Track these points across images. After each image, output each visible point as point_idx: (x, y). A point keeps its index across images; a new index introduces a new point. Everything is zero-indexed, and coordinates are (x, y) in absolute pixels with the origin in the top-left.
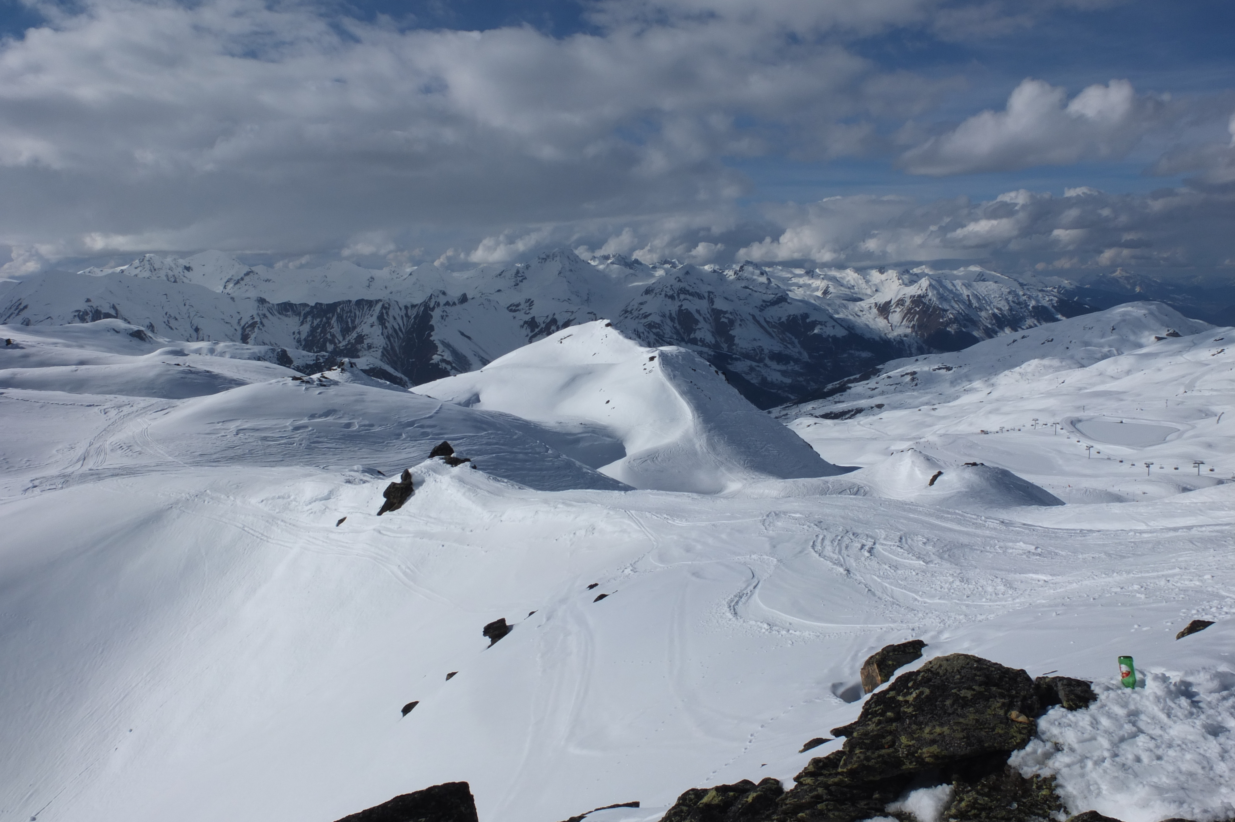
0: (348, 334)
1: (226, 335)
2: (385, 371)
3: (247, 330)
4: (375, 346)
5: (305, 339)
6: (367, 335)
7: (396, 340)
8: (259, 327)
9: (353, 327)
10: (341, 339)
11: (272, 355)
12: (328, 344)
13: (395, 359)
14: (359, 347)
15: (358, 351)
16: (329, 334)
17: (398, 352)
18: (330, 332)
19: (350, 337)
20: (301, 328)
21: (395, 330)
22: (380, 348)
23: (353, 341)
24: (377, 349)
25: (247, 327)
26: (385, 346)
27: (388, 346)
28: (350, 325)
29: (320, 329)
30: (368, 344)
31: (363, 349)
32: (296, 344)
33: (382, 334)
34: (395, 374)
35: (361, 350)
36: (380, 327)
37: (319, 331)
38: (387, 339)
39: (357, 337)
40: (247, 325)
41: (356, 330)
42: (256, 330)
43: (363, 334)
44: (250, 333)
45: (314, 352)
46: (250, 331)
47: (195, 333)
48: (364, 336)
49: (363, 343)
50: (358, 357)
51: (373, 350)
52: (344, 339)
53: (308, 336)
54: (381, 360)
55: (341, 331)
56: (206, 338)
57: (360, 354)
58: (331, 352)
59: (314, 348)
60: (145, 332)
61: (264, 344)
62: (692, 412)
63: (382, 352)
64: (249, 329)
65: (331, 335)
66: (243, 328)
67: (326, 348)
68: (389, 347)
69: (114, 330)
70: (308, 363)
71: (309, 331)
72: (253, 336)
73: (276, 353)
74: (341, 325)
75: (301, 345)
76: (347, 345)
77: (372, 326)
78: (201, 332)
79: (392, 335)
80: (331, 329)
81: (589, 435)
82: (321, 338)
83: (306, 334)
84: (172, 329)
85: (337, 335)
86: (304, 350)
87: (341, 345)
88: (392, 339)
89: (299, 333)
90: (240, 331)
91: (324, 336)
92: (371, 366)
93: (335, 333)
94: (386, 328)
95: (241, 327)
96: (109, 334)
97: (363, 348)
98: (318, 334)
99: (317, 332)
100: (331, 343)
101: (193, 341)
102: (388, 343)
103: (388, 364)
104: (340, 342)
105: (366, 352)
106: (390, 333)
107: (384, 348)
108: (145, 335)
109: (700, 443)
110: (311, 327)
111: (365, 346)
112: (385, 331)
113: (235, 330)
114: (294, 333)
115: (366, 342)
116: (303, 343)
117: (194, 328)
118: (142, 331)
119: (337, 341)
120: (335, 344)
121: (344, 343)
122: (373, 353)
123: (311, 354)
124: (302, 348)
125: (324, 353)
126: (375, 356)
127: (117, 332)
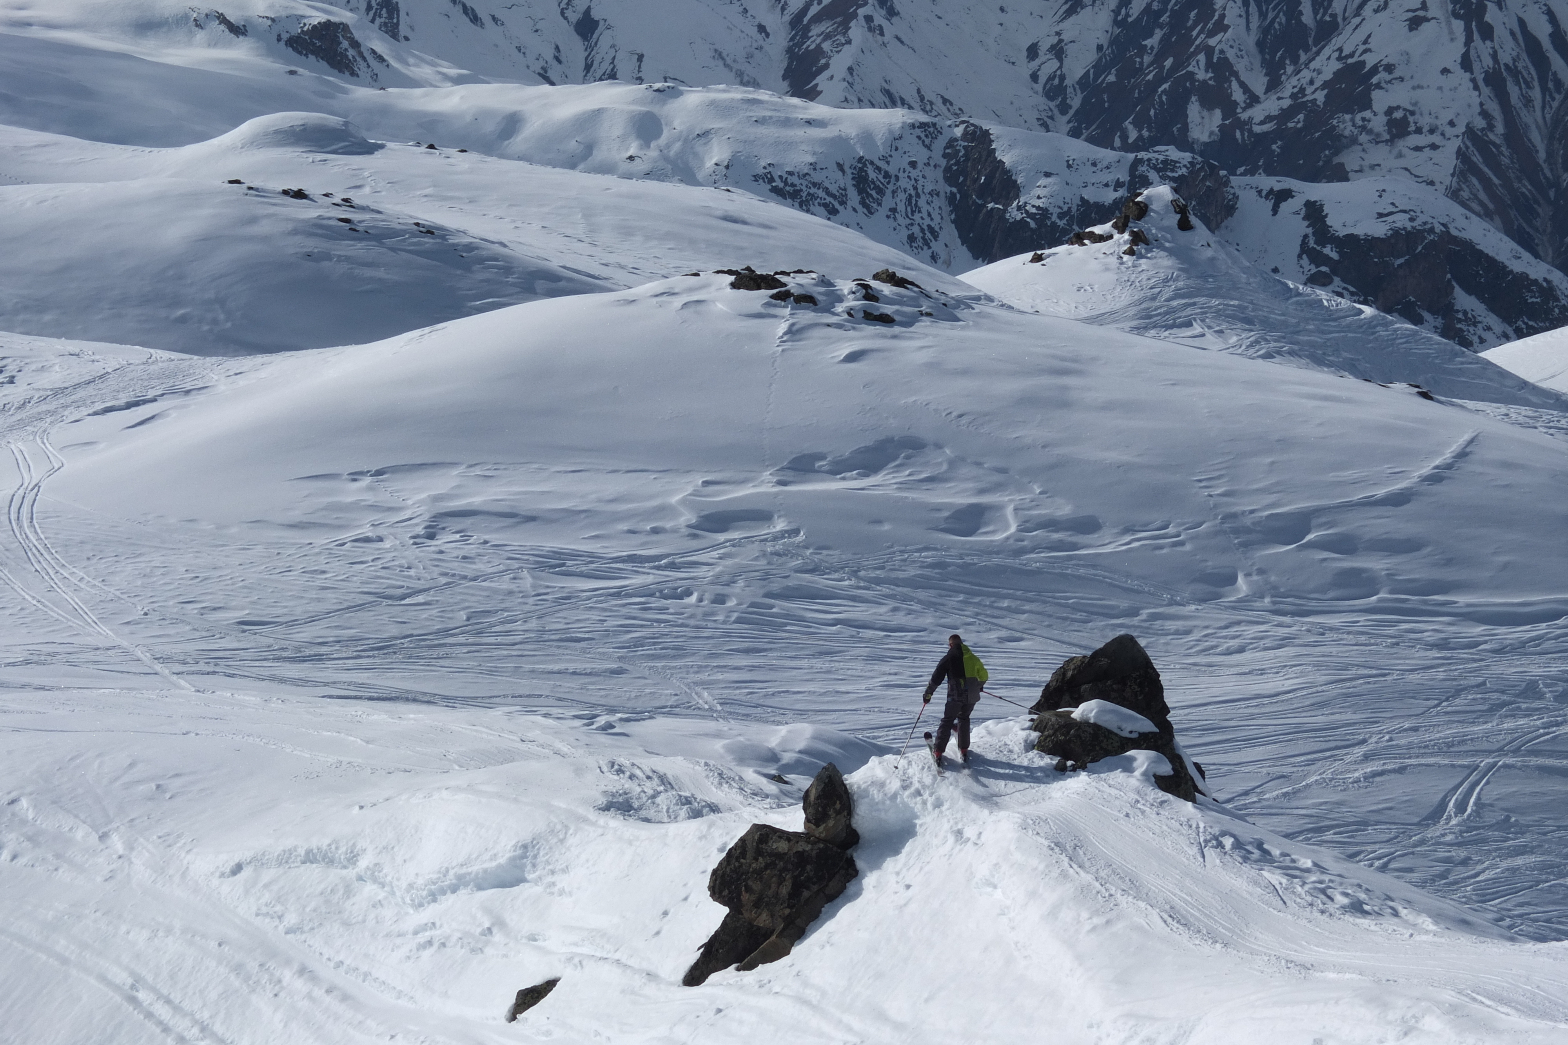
0: (1295, 60)
1: (719, 55)
2: (1469, 246)
3: (816, 30)
4: (1425, 121)
5: (1083, 83)
6: (1389, 68)
7: (1536, 94)
8: (869, 19)
9: (1320, 24)
10: (1258, 82)
11: (920, 154)
12: (1194, 110)
13: (1526, 188)
14: (1345, 124)
15: (1339, 143)
16: (1202, 57)
17: (1542, 155)
18: (1209, 51)
19: (1306, 74)
20: (1070, 28)
21: (1532, 44)
22: (1449, 132)
23: (1320, 97)
24: (1436, 139)
25: (817, 19)
26: (1480, 123)
27: (1491, 127)
28: (1307, 17)
29: (1158, 34)
30: (1390, 111)
31: (1364, 138)
32: (1041, 101)
33: (1466, 64)
34: (1517, 267)
35: (1354, 141)
36: (1458, 26)
37: (1153, 42)
38: (1486, 91)
39: (1338, 74)
40: (814, 10)
41: (1337, 42)
42: (857, 31)
43: (1370, 60)
44: (826, 46)
45: (1126, 147)
46: (827, 37)
47: (577, 40)
48: (1374, 70)
49: (1366, 104)
50: (1340, 175)
51: (1414, 140)
52: (1274, 85)
53: (1100, 68)
54: (1454, 194)
55: (1260, 44)
56: (625, 65)
57: (1350, 159)
58: (1206, 150)
59: (1128, 124)
60: (357, 35)
61: (892, 100)
63: (1461, 154)
64: (825, 26)
65: (1209, 65)
66: (796, 21)
67: (1185, 129)
68: (1500, 128)
69: (222, 19)
70: (1091, 195)
71: (1104, 41)
72: (839, 63)
73: (940, 144)
74: (1263, 15)
75: (1064, 108)
76: (1286, 114)
77: (1415, 23)
78: (604, 40)
79: (1514, 71)
80: (1211, 34)
82: (1160, 79)
83: (1091, 57)
84: (475, 19)
85: (1240, 66)
86: (1075, 133)
87: (1257, 113)
88: (1513, 91)
89: (1058, 51)
90: (780, 39)
91: (1174, 68)
92: (1401, 221)
93: (1231, 54)
94: (1487, 32)
95: (787, 18)
96: (200, 36)
97: (1363, 128)
98: (1147, 59)
99: (1143, 50)
100: (1207, 104)
101: (566, 79)
102: (1494, 108)
103: (1487, 215)
104: (1253, 100)
105: (1380, 154)
106: (1505, 57)
107: (1470, 131)
108: (355, 44)
110: (1116, 23)
111: (1378, 123)
112: (1482, 49)
113: (762, 29)
114: (1033, 52)
115: (1381, 100)
116: (1076, 102)
117: (574, 16)
118: (344, 27)
119: (1238, 95)
120: (1229, 108)
121: (1271, 105)
122: (1412, 160)
123: (1106, 155)
124: (1063, 122)
125: (1173, 153)
126: (1426, 171)
127: (237, 30)
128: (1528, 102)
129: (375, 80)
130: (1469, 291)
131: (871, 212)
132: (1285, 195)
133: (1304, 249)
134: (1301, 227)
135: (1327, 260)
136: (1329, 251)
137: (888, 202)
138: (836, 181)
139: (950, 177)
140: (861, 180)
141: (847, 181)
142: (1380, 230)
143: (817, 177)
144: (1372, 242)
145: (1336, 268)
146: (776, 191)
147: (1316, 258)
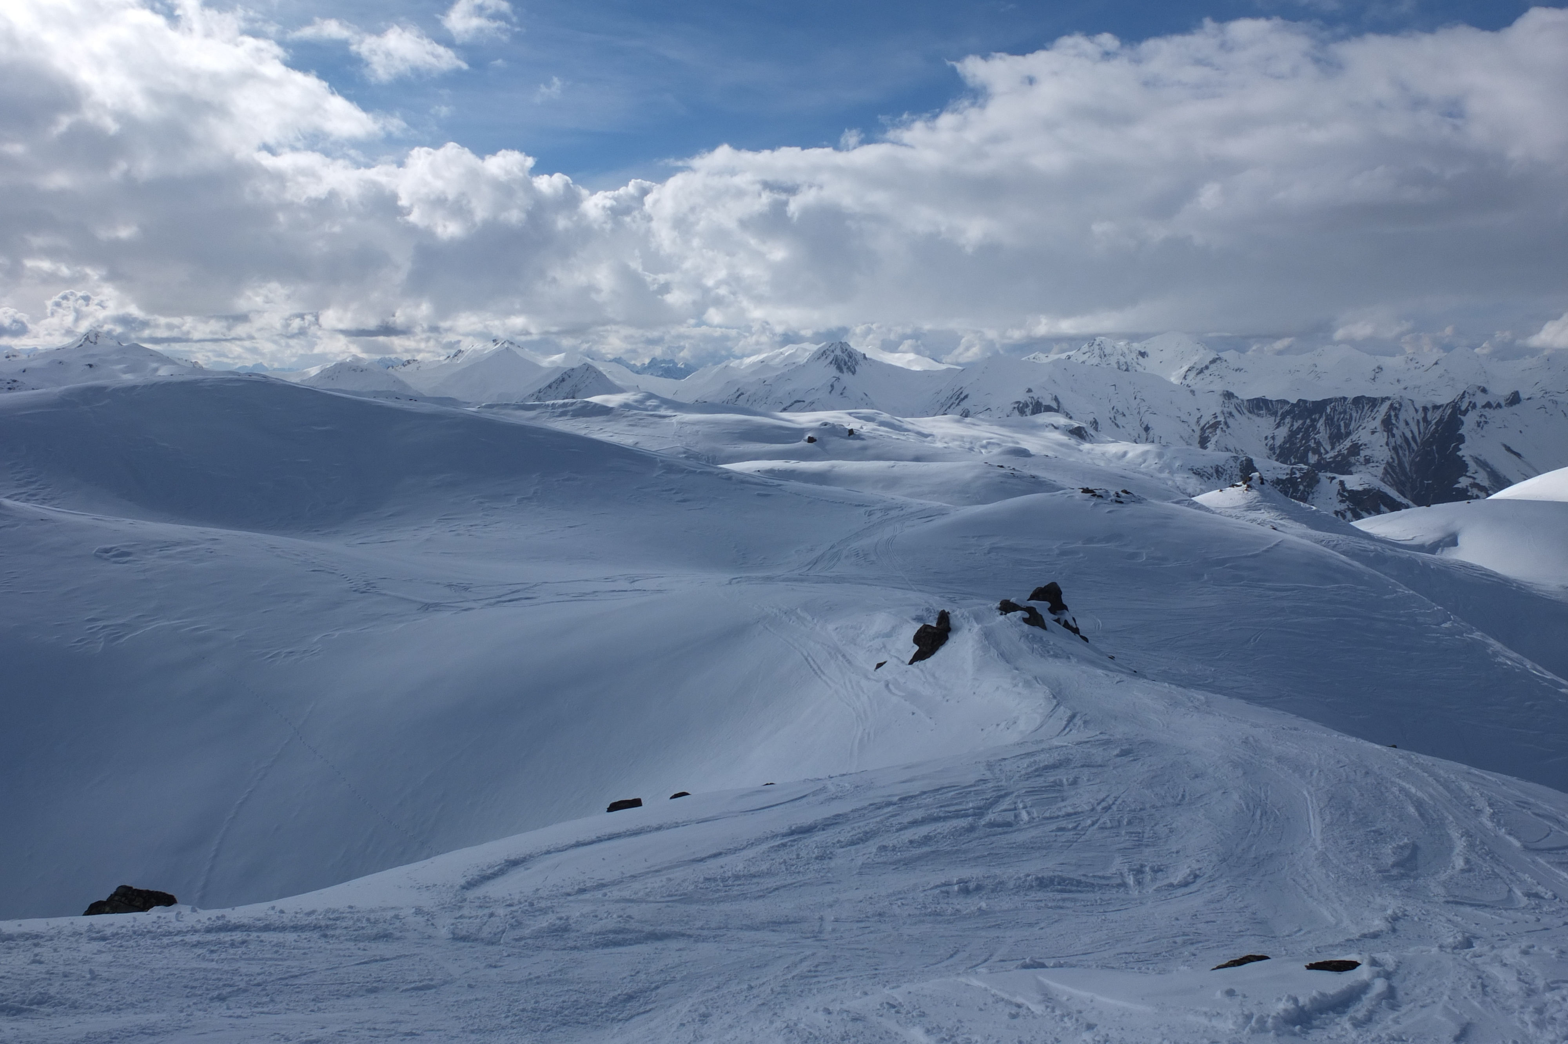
0: (1339, 442)
1: (1181, 437)
2: (1385, 494)
3: (1208, 431)
4: (1375, 460)
5: (1280, 446)
6: (1365, 445)
7: (1407, 453)
8: (1222, 428)
9: (1346, 432)
10: (1328, 448)
11: (1233, 464)
12: (1310, 454)
13: (1403, 478)
14: (1352, 459)
15: (1351, 465)
16: (1313, 441)
17: (1408, 470)
18: (1315, 439)
19: (1342, 446)
20: (1277, 432)
21: (1406, 440)
22: (1382, 462)
23: (1346, 452)
24: (1378, 464)
25: (1208, 428)
26: (1391, 460)
27: (1394, 462)
28: (1343, 430)
29: (1301, 434)
30: (1365, 456)
31: (1357, 463)
32: (1268, 451)
33: (1387, 444)
34: (1399, 500)
35: (1354, 464)
36: (1385, 434)
37: (1299, 436)
38: (1393, 452)
39: (1351, 446)
40: (1207, 426)
41: (1350, 437)
42: (1218, 431)
43: (1360, 443)
44: (1210, 435)
45: (1291, 464)
46: (1210, 433)
47: (1144, 433)
48: (1361, 445)
49: (1359, 454)
50: (1351, 473)
51: (1372, 464)
52: (1333, 448)
53: (1285, 443)
54: (1383, 480)
55: (1329, 437)
56: (1156, 440)
57: (1353, 469)
58: (1313, 465)
59: (1292, 458)
60: (1087, 430)
61: (1227, 450)
63: (1385, 469)
64: (1210, 430)
65: (1315, 443)
66: (1202, 429)
67: (1308, 460)
68: (1396, 462)
69: (1053, 425)
70: (1280, 477)
71: (1286, 436)
72: (1213, 440)
73: (1239, 461)
74: (1330, 429)
75: (1274, 453)
76: (1336, 456)
77: (1373, 433)
78: (1151, 432)
79: (1401, 447)
80: (1316, 434)
82: (1301, 447)
83: (1282, 440)
84: (1118, 426)
85: (1324, 443)
86: (1277, 460)
87: (1328, 456)
88: (1400, 452)
89: (1273, 438)
90: (1198, 433)
91: (1305, 443)
92: (1366, 486)
93: (1321, 440)
94: (1393, 436)
95: (1200, 428)
96: (1047, 429)
97: (1357, 461)
98: (1298, 441)
99: (1296, 438)
100: (1314, 453)
101: (1141, 442)
102: (1395, 456)
103: (1391, 486)
104: (1327, 452)
105: (1362, 468)
106: (1398, 443)
107: (1388, 463)
108: (1086, 432)
110: (1290, 431)
111: (1362, 460)
112: (1392, 440)
113: (1193, 430)
114: (1266, 438)
115: (1362, 453)
116: (1278, 452)
117: (1144, 426)
118: (1083, 428)
119: (1323, 451)
120: (1320, 454)
121: (1332, 454)
122: (1371, 470)
123: (1285, 466)
124: (1274, 457)
125: (1303, 466)
126: (1375, 473)
127: (1056, 428)
128: (1405, 455)
129: (1091, 442)
130: (1385, 506)
131: (1219, 479)
132: (1334, 478)
133: (1339, 493)
134: (1339, 487)
135: (1345, 496)
136: (1345, 494)
137: (1224, 477)
138: (1210, 471)
139: (1241, 471)
140: (1217, 471)
141: (1213, 471)
142: (1360, 488)
143: (1205, 470)
144: (1358, 492)
145: (1347, 499)
146: (1194, 473)
147: (1342, 496)
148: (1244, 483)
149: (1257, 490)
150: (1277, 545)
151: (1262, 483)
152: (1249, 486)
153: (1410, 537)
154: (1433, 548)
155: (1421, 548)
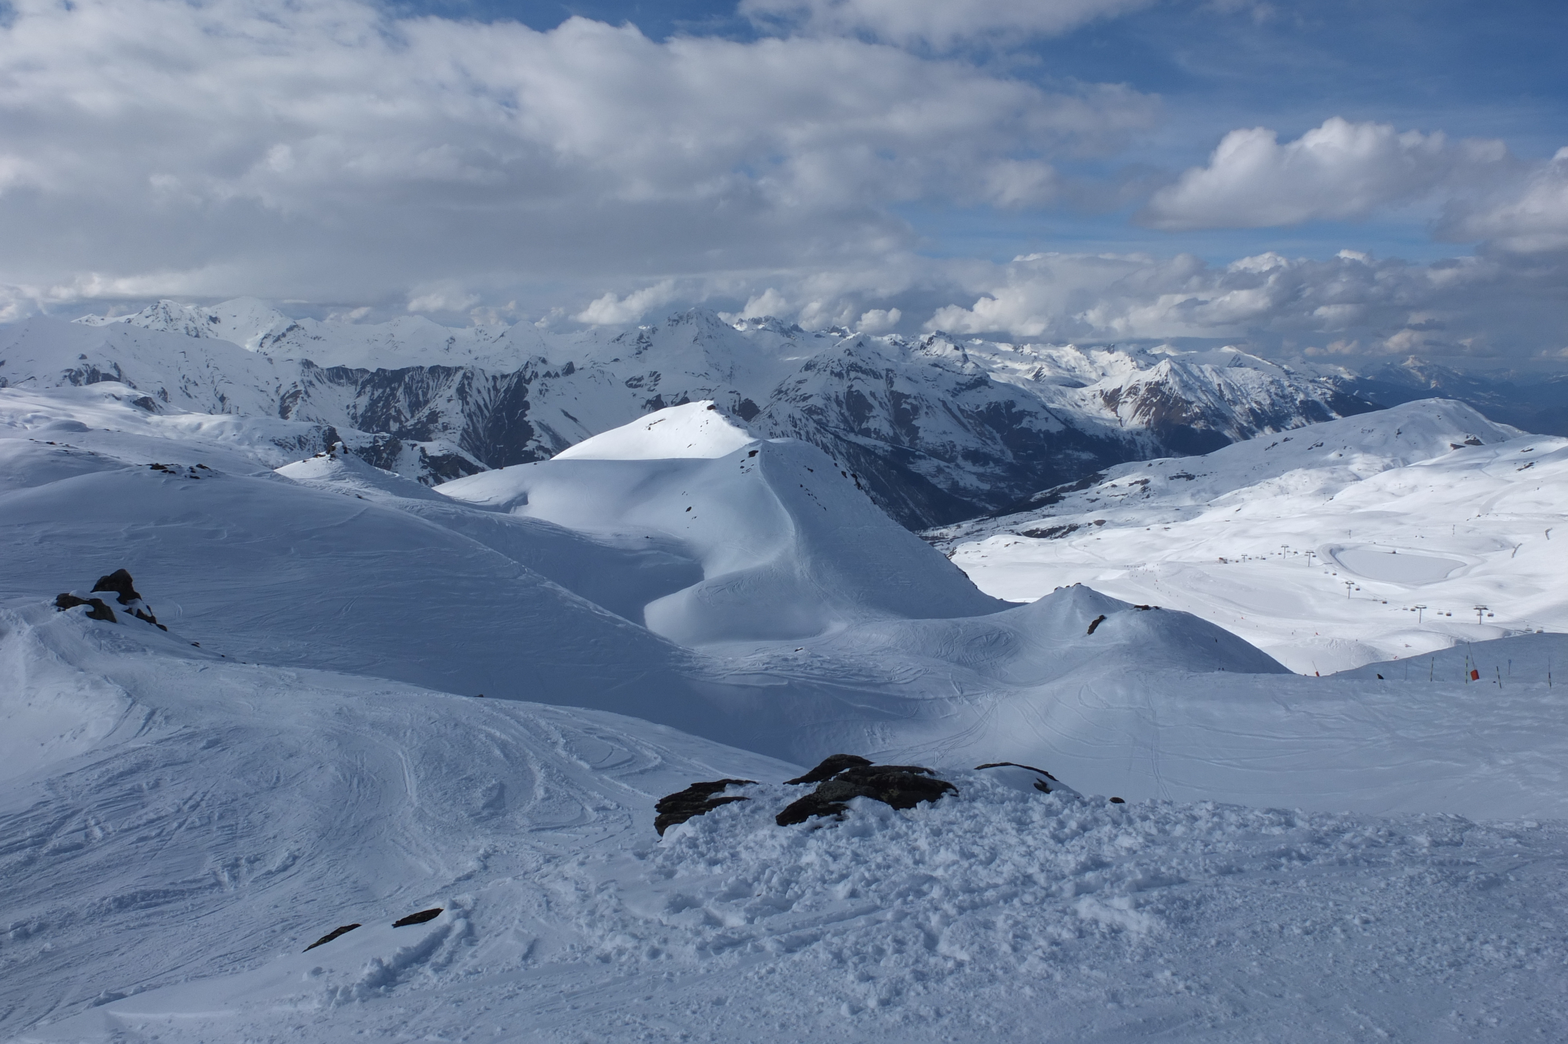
0: (418, 410)
1: (260, 407)
2: (463, 458)
3: (288, 401)
4: (452, 426)
5: (362, 415)
6: (442, 412)
7: (480, 419)
8: (302, 398)
9: (424, 401)
10: (408, 416)
11: (316, 434)
12: (391, 423)
13: (478, 443)
14: (431, 427)
15: (430, 432)
16: (393, 409)
17: (482, 435)
18: (395, 407)
19: (421, 414)
20: (358, 401)
21: (479, 407)
22: (458, 429)
23: (425, 420)
24: (455, 431)
25: (288, 398)
26: (466, 427)
27: (469, 428)
28: (421, 398)
29: (382, 403)
30: (443, 423)
31: (436, 430)
32: (350, 420)
33: (462, 411)
34: (475, 464)
35: (434, 431)
36: (460, 401)
37: (380, 405)
38: (467, 418)
39: (429, 414)
40: (287, 395)
41: (429, 405)
42: (299, 401)
43: (438, 410)
44: (291, 405)
45: (374, 433)
46: (291, 403)
47: (220, 403)
48: (439, 413)
49: (437, 422)
50: (430, 440)
51: (449, 431)
52: (412, 416)
53: (366, 411)
54: (460, 445)
55: (409, 406)
56: (233, 410)
57: (433, 436)
58: (395, 433)
59: (374, 427)
60: (155, 401)
61: (309, 419)
62: (796, 526)
63: (462, 435)
64: (290, 400)
65: (396, 411)
66: (282, 398)
67: (389, 428)
68: (471, 428)
69: (113, 396)
70: (363, 445)
71: (367, 404)
72: (294, 409)
73: (322, 431)
74: (409, 398)
75: (356, 422)
76: (416, 424)
77: (449, 401)
78: (227, 402)
79: (474, 413)
80: (396, 403)
81: (655, 552)
82: (382, 415)
83: (364, 408)
84: (190, 396)
85: (404, 411)
86: (359, 429)
87: (408, 424)
88: (474, 418)
89: (355, 407)
90: (278, 403)
91: (386, 412)
92: (445, 452)
93: (401, 408)
94: (468, 403)
95: (280, 397)
96: (107, 400)
97: (436, 428)
98: (379, 409)
99: (378, 407)
100: (395, 421)
101: (217, 413)
102: (470, 423)
103: (468, 451)
104: (407, 420)
105: (441, 435)
106: (472, 410)
107: (464, 429)
108: (153, 403)
109: (801, 568)
110: (370, 400)
111: (440, 427)
112: (466, 407)
113: (272, 400)
114: (348, 407)
115: (440, 421)
116: (360, 420)
117: (219, 396)
118: (150, 399)
119: (403, 419)
120: (401, 422)
121: (412, 422)
122: (449, 436)
123: (368, 434)
124: (356, 426)
125: (385, 434)
126: (452, 439)
127: (118, 399)
128: (478, 421)
129: (160, 414)
130: (463, 470)
131: (302, 450)
132: (415, 445)
133: (420, 460)
134: (420, 454)
135: (425, 462)
136: (427, 460)
137: (307, 447)
138: (293, 441)
139: (324, 440)
140: (300, 441)
141: (296, 441)
142: (440, 454)
143: (287, 440)
144: (438, 457)
145: (429, 465)
146: (276, 444)
147: (423, 462)
148: (328, 453)
149: (342, 460)
150: (362, 513)
151: (346, 452)
152: (332, 456)
153: (486, 498)
154: (508, 507)
155: (496, 508)
